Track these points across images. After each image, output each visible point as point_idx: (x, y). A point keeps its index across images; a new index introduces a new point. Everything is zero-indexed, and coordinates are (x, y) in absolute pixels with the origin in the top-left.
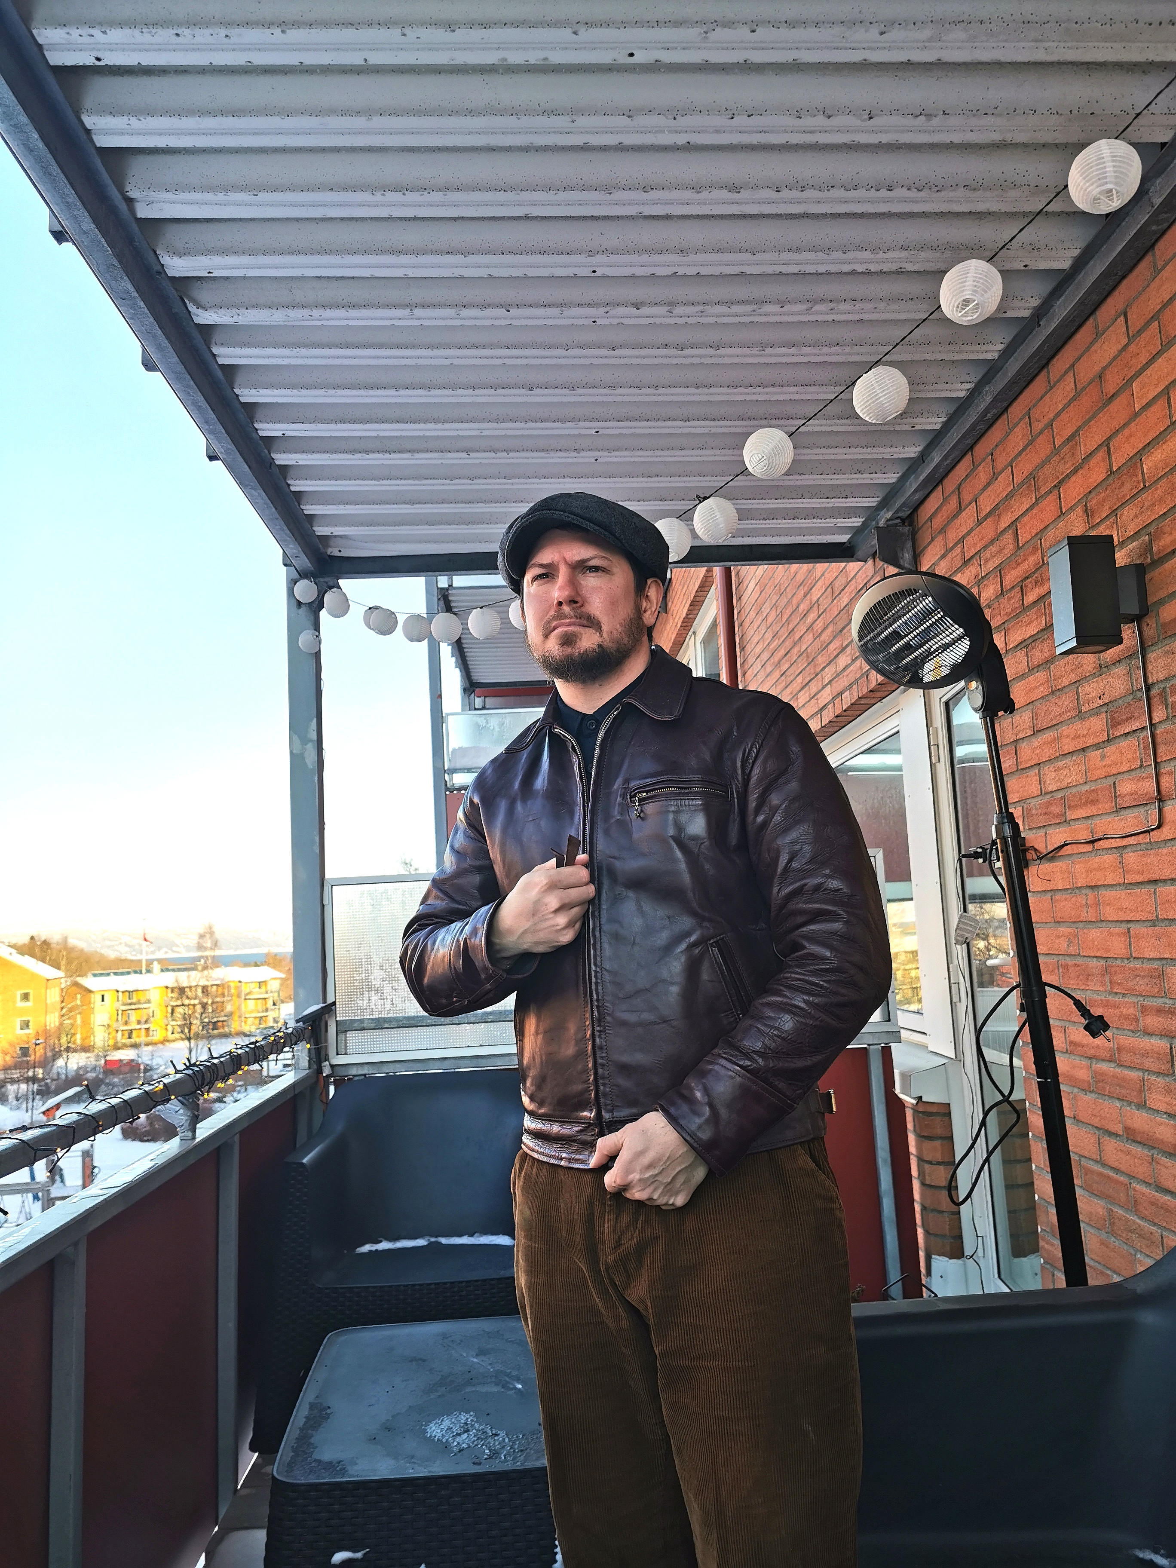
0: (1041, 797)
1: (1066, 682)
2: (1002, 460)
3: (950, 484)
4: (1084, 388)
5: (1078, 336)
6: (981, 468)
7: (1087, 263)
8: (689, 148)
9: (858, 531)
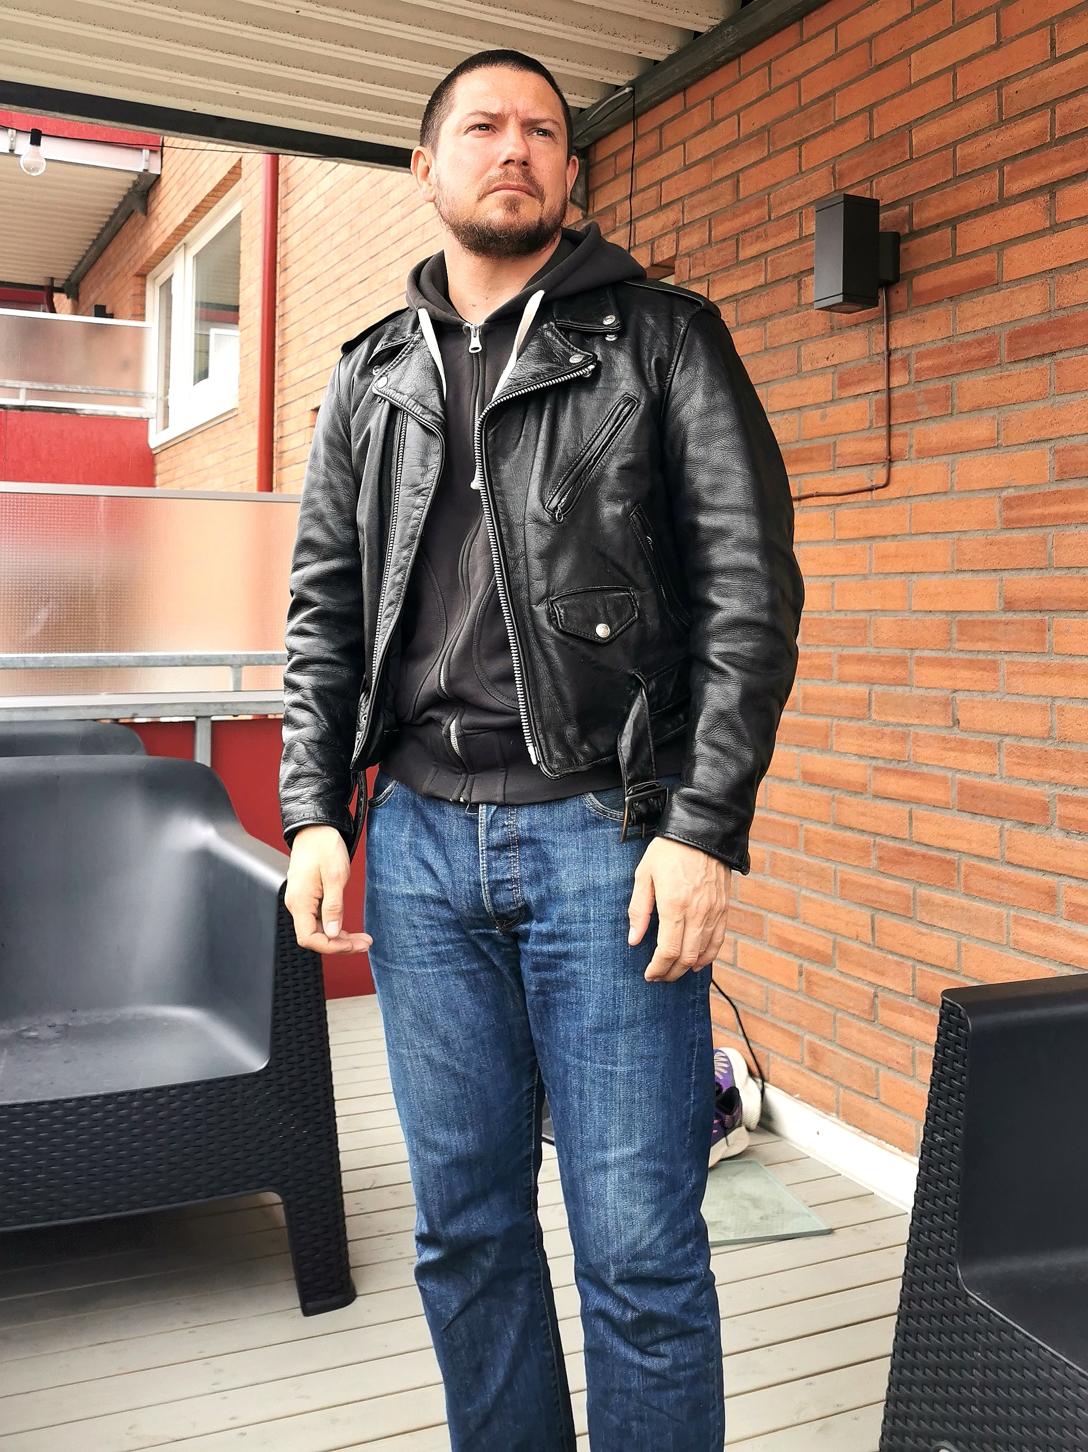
1: (788, 339)
2: (724, 106)
3: (649, 121)
4: (847, 50)
6: (695, 111)
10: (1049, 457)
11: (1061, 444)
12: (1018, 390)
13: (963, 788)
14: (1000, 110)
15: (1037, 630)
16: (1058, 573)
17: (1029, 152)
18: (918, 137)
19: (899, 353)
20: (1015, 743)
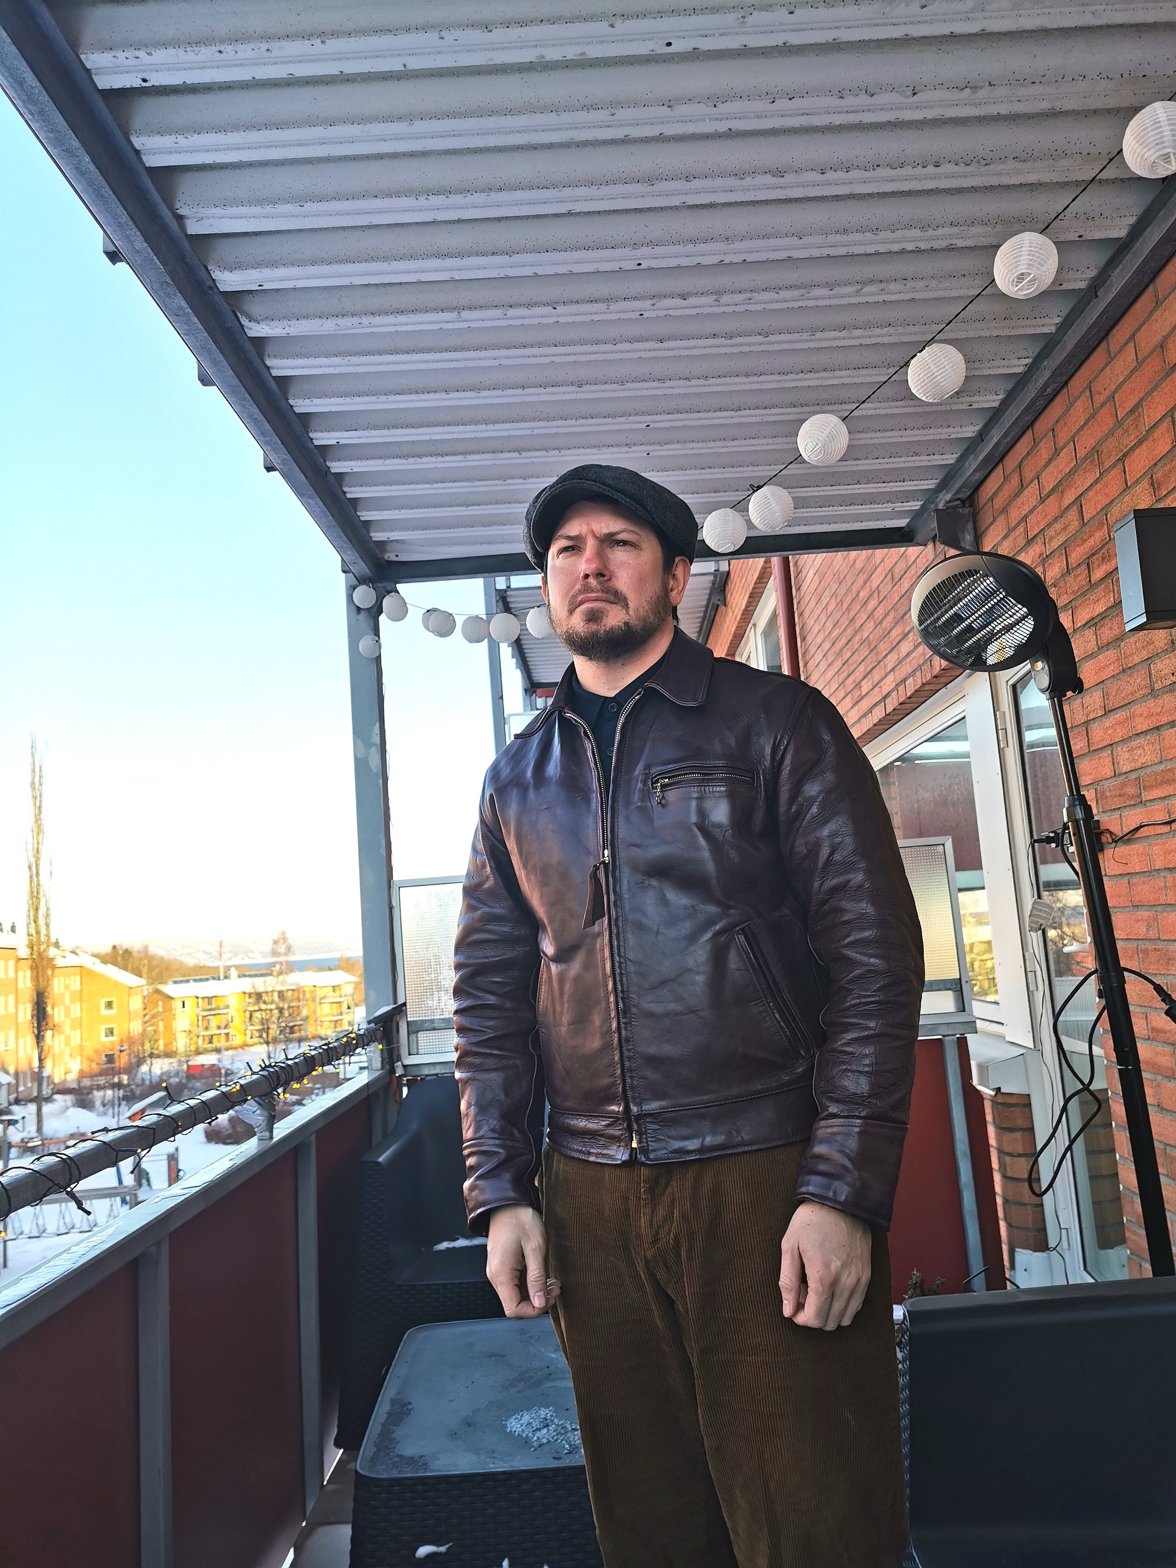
0: (1115, 779)
1: (1137, 659)
2: (1063, 436)
3: (1011, 462)
4: (1146, 358)
5: (1138, 306)
6: (1042, 444)
7: (1143, 231)
8: (731, 134)
9: (917, 515)
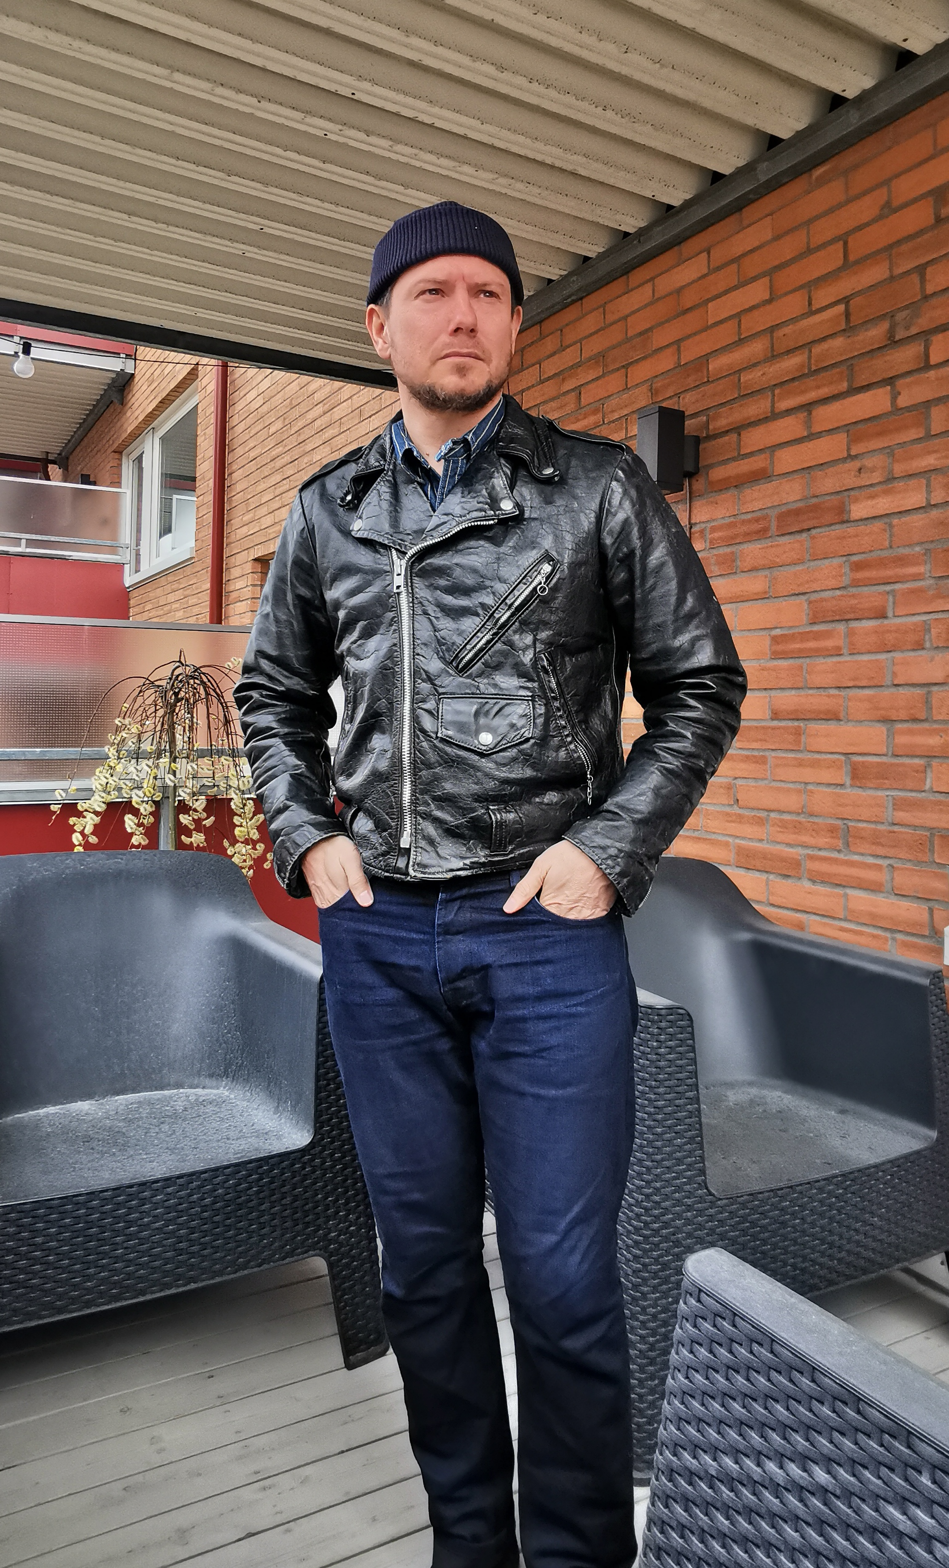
2: (570, 338)
4: (662, 298)
10: (806, 606)
11: (814, 597)
12: (785, 556)
13: (740, 850)
14: (772, 347)
15: (796, 734)
16: (811, 692)
17: (793, 379)
18: (714, 365)
19: (698, 526)
20: (778, 817)
